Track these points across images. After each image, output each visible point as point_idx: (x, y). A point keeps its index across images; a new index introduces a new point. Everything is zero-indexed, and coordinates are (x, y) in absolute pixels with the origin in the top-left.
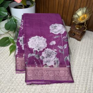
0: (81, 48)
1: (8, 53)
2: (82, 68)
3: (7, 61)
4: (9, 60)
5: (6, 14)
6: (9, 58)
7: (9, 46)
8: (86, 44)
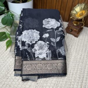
0: (78, 44)
1: (4, 48)
2: (78, 65)
4: (5, 55)
5: (3, 8)
6: (5, 53)
7: (6, 41)
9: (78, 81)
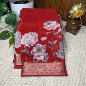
0: (76, 42)
1: (7, 46)
2: (77, 60)
3: (7, 53)
4: (8, 52)
5: (6, 8)
6: (8, 50)
7: (9, 39)
8: (81, 38)
9: (77, 75)
